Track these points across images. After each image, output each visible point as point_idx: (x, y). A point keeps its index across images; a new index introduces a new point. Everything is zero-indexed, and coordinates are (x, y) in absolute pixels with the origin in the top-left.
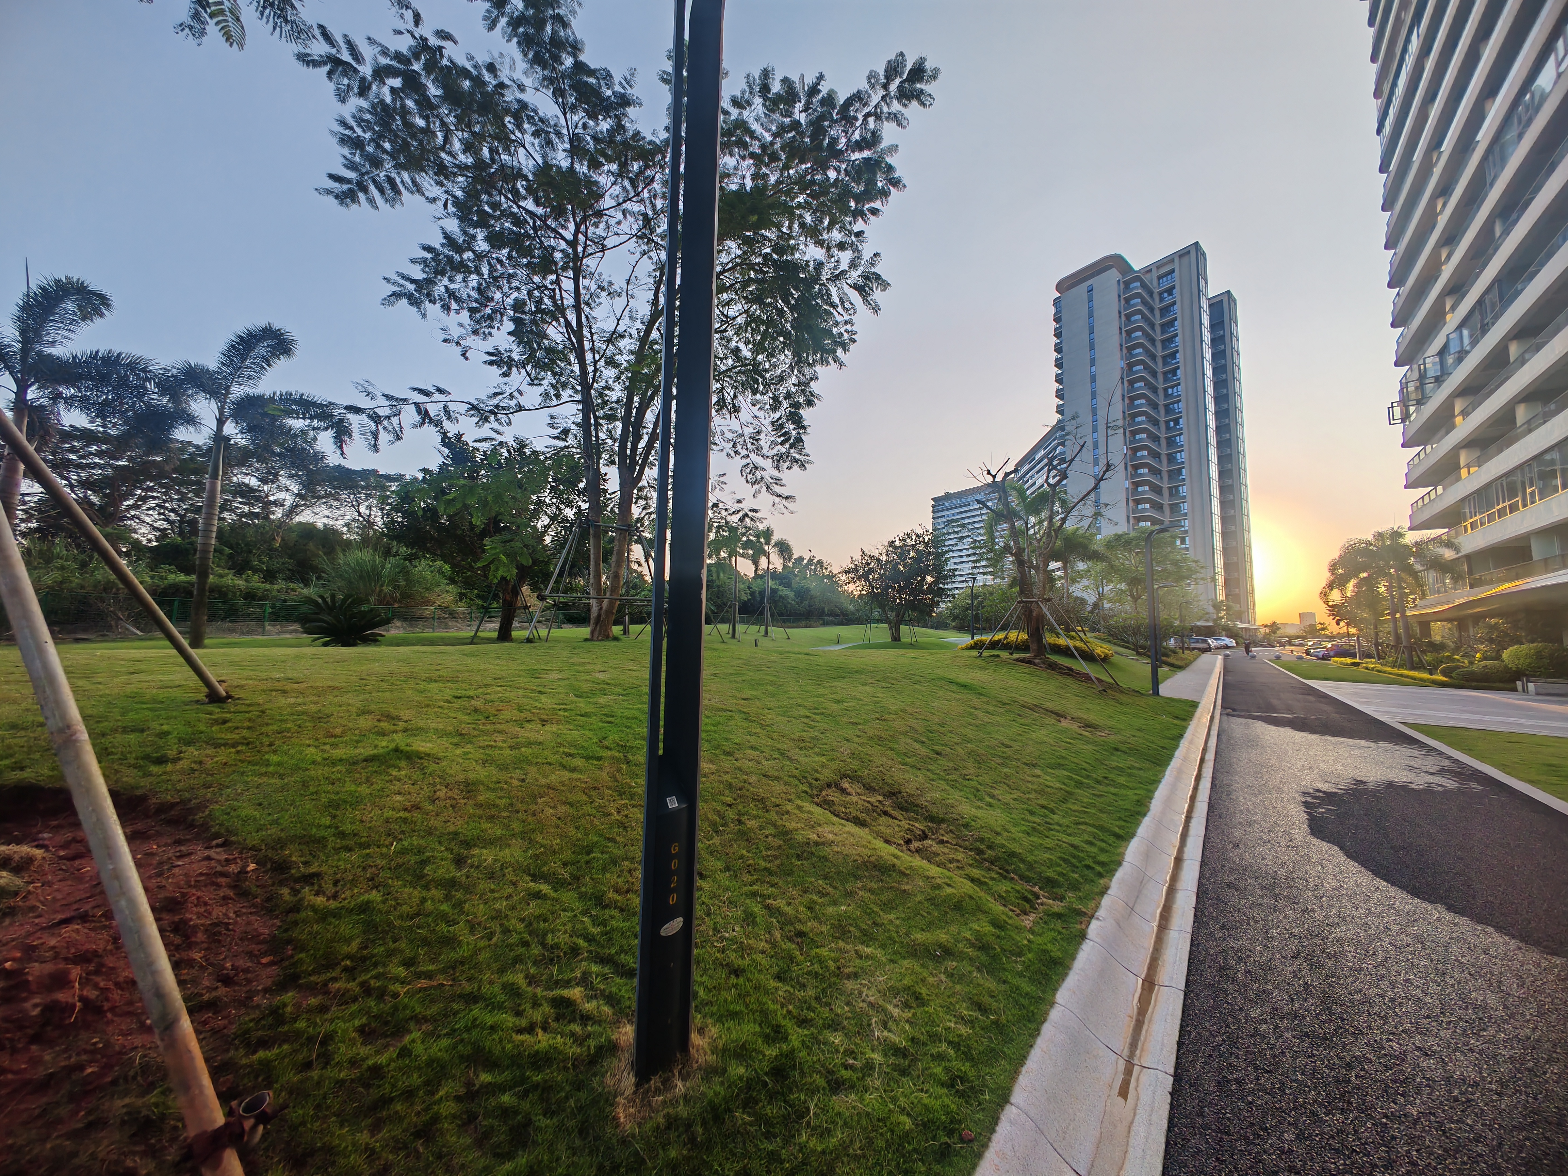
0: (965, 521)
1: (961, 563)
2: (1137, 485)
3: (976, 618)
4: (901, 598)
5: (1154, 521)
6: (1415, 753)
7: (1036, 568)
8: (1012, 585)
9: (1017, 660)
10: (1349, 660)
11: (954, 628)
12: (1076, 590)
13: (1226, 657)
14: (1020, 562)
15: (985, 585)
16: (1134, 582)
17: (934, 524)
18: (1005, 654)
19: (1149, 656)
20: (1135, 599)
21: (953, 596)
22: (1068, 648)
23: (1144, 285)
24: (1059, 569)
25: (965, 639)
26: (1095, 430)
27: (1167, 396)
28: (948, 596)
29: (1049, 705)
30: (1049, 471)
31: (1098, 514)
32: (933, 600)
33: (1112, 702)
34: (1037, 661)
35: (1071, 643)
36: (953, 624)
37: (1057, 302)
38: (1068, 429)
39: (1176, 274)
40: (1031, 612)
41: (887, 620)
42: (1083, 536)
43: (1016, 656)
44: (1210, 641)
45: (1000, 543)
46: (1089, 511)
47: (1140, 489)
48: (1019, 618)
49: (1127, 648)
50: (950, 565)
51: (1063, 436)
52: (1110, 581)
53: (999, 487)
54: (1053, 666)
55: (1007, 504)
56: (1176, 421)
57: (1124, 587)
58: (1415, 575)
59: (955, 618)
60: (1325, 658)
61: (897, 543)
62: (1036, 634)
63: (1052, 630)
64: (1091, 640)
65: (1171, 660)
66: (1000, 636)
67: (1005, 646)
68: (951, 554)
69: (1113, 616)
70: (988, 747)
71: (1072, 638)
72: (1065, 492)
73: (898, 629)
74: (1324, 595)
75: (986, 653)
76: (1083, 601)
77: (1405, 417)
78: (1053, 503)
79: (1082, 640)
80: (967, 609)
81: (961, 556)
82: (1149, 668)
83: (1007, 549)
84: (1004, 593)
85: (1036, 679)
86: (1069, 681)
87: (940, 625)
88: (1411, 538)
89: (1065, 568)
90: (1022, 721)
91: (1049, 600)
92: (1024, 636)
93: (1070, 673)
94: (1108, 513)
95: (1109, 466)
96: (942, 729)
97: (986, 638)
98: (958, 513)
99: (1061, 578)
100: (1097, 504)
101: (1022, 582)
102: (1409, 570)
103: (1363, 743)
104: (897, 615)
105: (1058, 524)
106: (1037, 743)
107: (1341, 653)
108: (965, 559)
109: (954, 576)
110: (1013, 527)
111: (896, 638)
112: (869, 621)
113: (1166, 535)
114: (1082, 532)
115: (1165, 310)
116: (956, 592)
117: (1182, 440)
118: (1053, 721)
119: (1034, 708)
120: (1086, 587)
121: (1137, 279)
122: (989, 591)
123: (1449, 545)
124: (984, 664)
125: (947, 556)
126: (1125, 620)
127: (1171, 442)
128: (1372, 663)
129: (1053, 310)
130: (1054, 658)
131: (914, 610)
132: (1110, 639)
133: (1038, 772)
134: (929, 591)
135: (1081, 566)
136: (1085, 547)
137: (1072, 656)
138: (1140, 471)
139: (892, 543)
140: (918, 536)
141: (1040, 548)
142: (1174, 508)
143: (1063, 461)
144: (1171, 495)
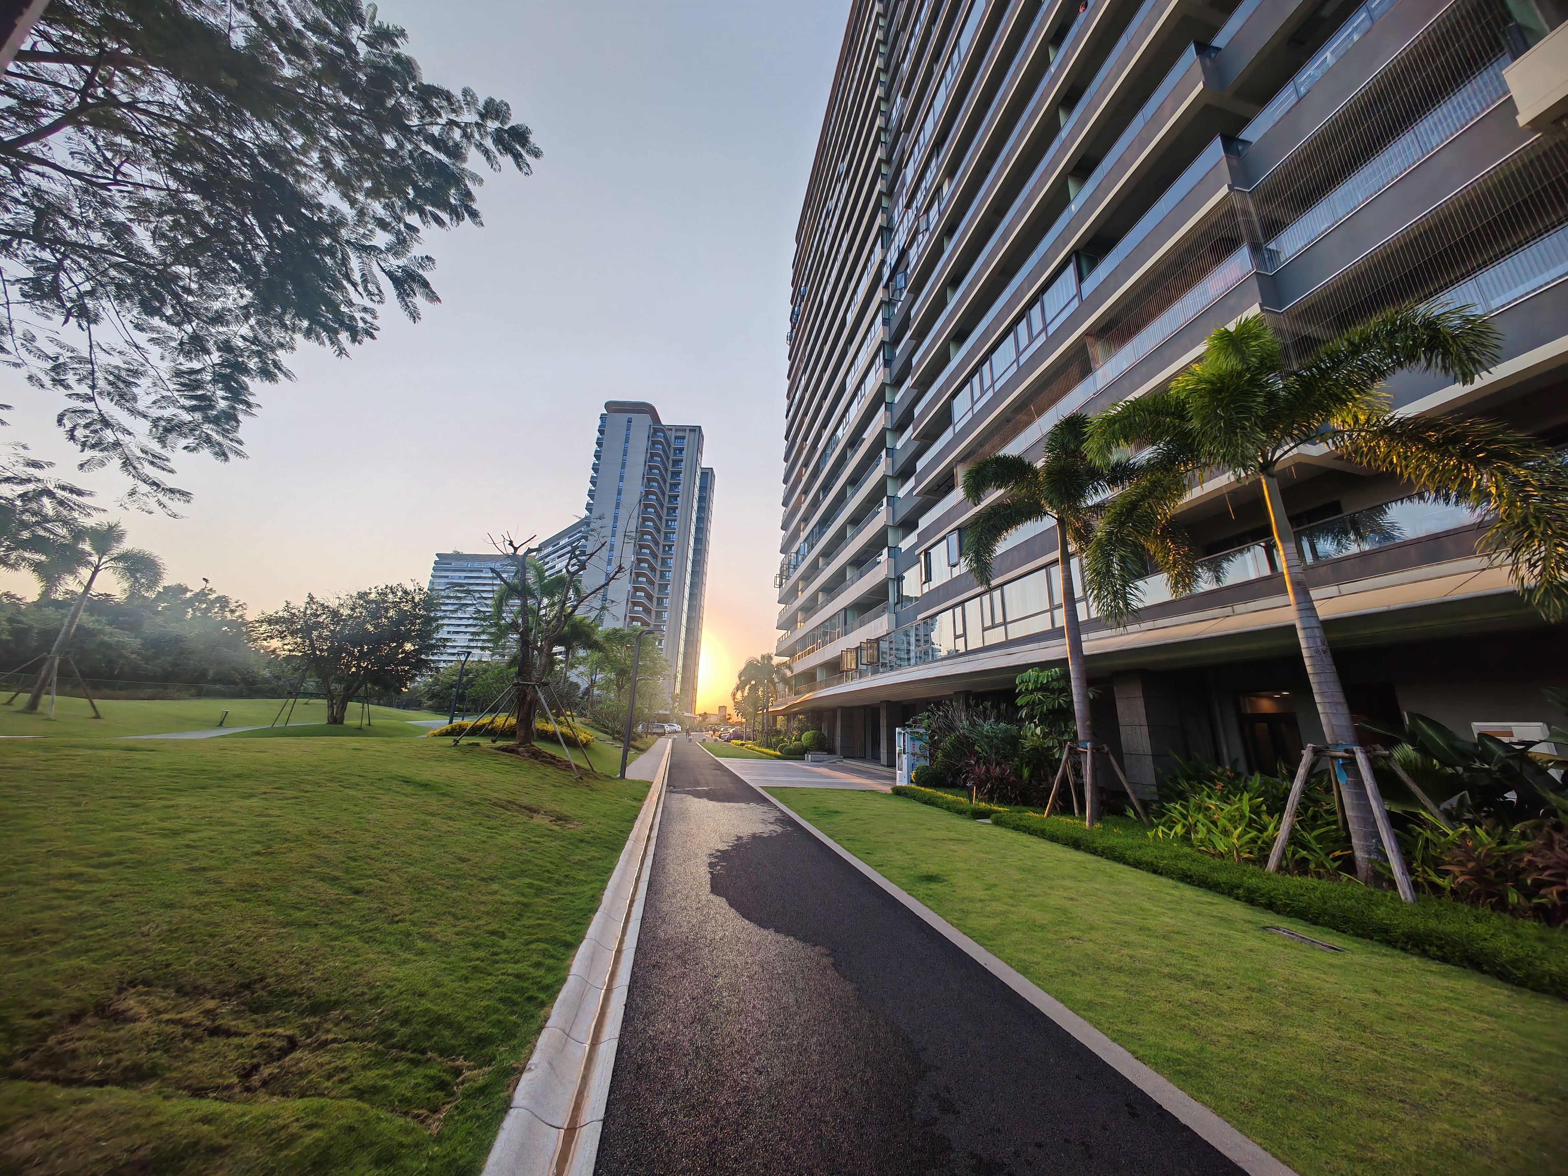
0: (472, 588)
1: (458, 633)
2: (636, 589)
3: (461, 698)
4: (358, 666)
5: (644, 623)
6: (766, 809)
7: (540, 650)
8: (510, 664)
9: (499, 749)
10: (740, 742)
11: (430, 708)
12: (573, 676)
13: (674, 740)
14: (525, 643)
15: (480, 661)
16: (622, 672)
17: (432, 583)
18: (485, 742)
19: (622, 741)
20: (620, 688)
21: (437, 669)
22: (554, 734)
23: (665, 438)
24: (560, 653)
25: (442, 722)
26: (613, 535)
27: (667, 526)
28: (431, 669)
29: (525, 800)
30: (571, 559)
31: (603, 608)
32: (407, 672)
33: (585, 790)
34: (521, 749)
35: (559, 729)
36: (430, 703)
37: (603, 417)
38: (592, 526)
39: (686, 441)
40: (525, 695)
41: (329, 695)
42: (589, 626)
43: (499, 743)
44: (666, 726)
45: (508, 618)
46: (597, 604)
47: (638, 594)
48: (511, 700)
49: (606, 733)
50: (442, 634)
51: (587, 532)
52: (602, 670)
53: (519, 562)
54: (536, 755)
55: (524, 580)
56: (670, 547)
57: (613, 676)
58: (774, 684)
59: (433, 696)
60: (728, 740)
61: (373, 596)
62: (526, 721)
63: (544, 716)
64: (577, 725)
65: (637, 744)
66: (486, 720)
67: (490, 732)
68: (446, 621)
69: (600, 702)
70: (440, 866)
71: (560, 723)
72: (580, 581)
73: (344, 708)
74: (734, 695)
75: (465, 741)
76: (576, 686)
77: (781, 585)
78: (568, 589)
79: (569, 726)
80: (452, 686)
81: (459, 625)
82: (620, 752)
83: (513, 626)
84: (501, 672)
85: (517, 770)
86: (550, 770)
87: (412, 703)
88: (776, 660)
89: (567, 653)
90: (490, 824)
91: (546, 684)
92: (513, 721)
93: (552, 761)
94: (613, 609)
95: (620, 568)
96: (374, 853)
97: (469, 722)
98: (466, 577)
99: (561, 661)
100: (604, 598)
101: (522, 663)
102: (771, 681)
103: (743, 805)
104: (347, 689)
105: (569, 610)
106: (502, 849)
107: (738, 737)
108: (462, 629)
109: (445, 646)
110: (524, 605)
111: (336, 719)
112: (295, 692)
113: (651, 636)
114: (588, 621)
115: (676, 462)
116: (442, 665)
117: (671, 562)
118: (526, 819)
119: (508, 805)
120: (582, 673)
121: (662, 431)
122: (484, 669)
123: (790, 668)
124: (458, 755)
125: (440, 622)
126: (608, 707)
127: (664, 562)
128: (750, 744)
129: (598, 422)
130: (540, 745)
131: (375, 683)
132: (594, 724)
133: (495, 886)
134: (404, 661)
135: (581, 653)
136: (588, 636)
137: (557, 742)
138: (640, 579)
139: (362, 596)
140: (405, 592)
141: (548, 630)
142: (659, 614)
143: (583, 553)
144: (658, 604)
